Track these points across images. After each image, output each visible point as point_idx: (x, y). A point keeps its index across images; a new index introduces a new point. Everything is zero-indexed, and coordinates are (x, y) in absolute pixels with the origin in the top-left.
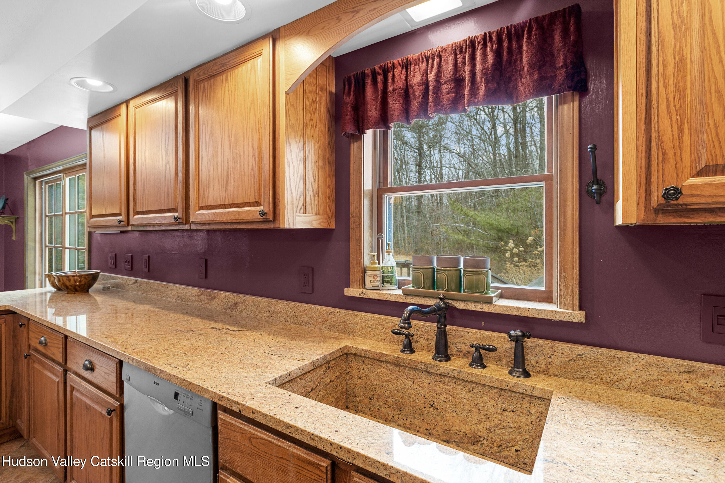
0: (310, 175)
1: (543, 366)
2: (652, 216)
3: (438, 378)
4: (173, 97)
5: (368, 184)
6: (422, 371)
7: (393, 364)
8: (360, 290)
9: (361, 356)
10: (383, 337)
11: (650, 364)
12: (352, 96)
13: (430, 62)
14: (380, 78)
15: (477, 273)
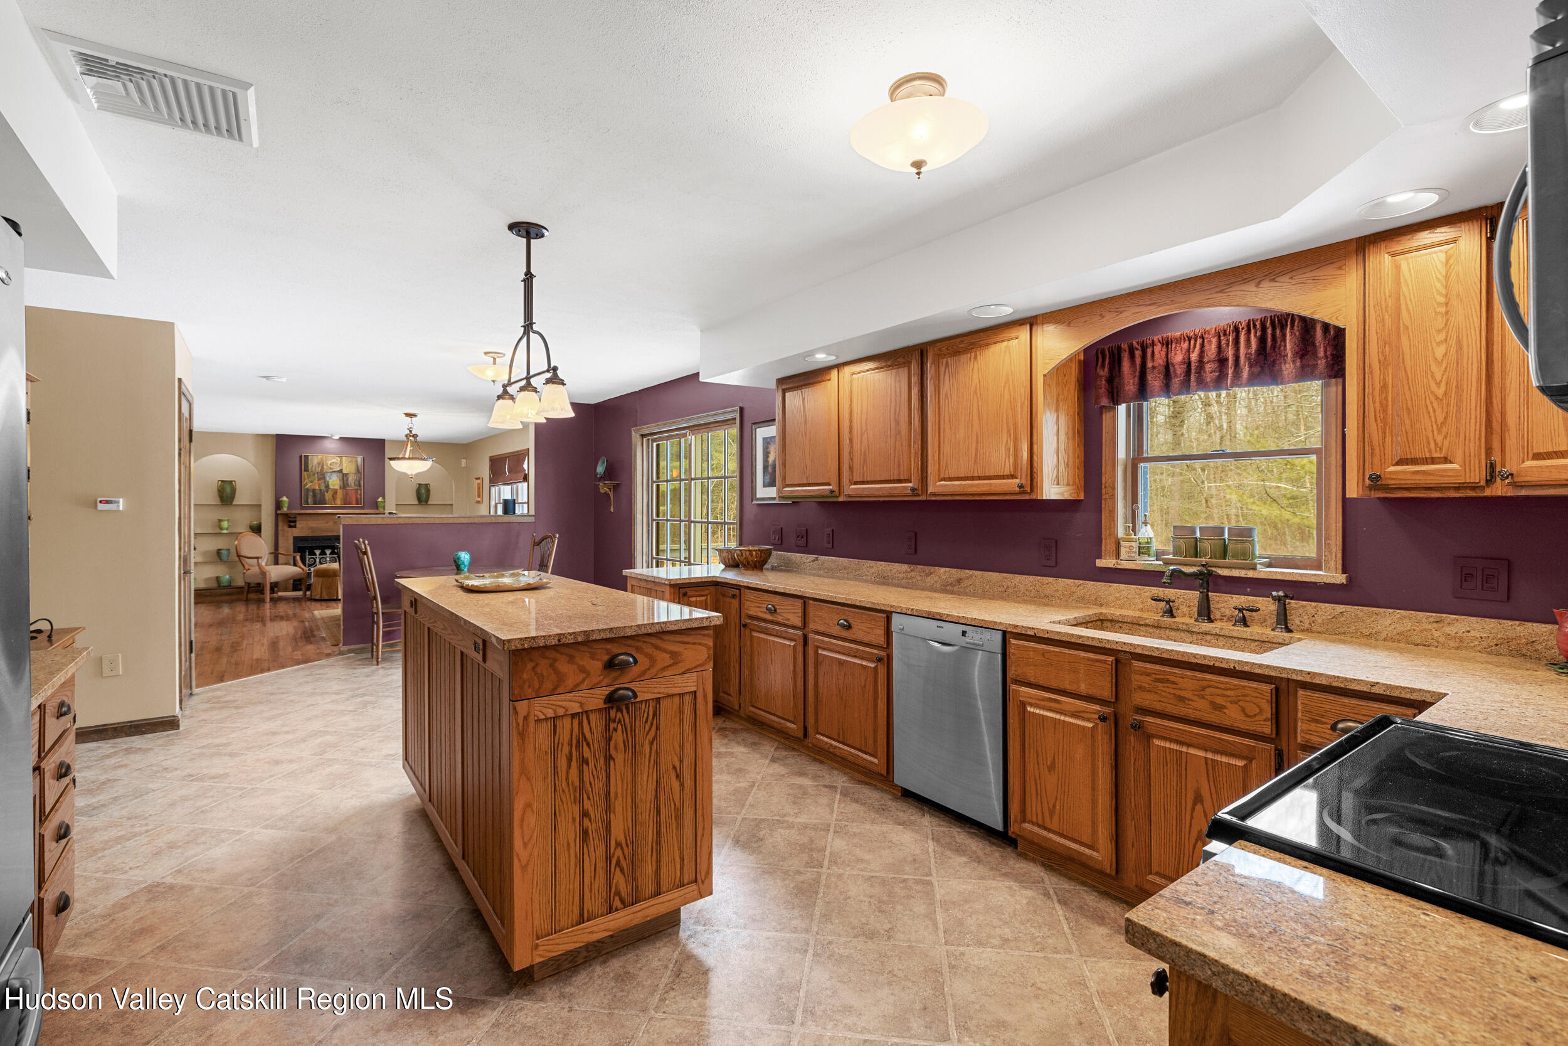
0: (1062, 448)
1: (1307, 625)
2: (1368, 492)
3: (1200, 637)
4: (906, 369)
5: (1121, 454)
6: (1184, 631)
7: (1153, 626)
8: (1114, 561)
9: (1118, 622)
10: (1141, 606)
11: (1404, 617)
12: (1106, 369)
13: (1192, 342)
14: (1138, 353)
15: (1243, 542)
